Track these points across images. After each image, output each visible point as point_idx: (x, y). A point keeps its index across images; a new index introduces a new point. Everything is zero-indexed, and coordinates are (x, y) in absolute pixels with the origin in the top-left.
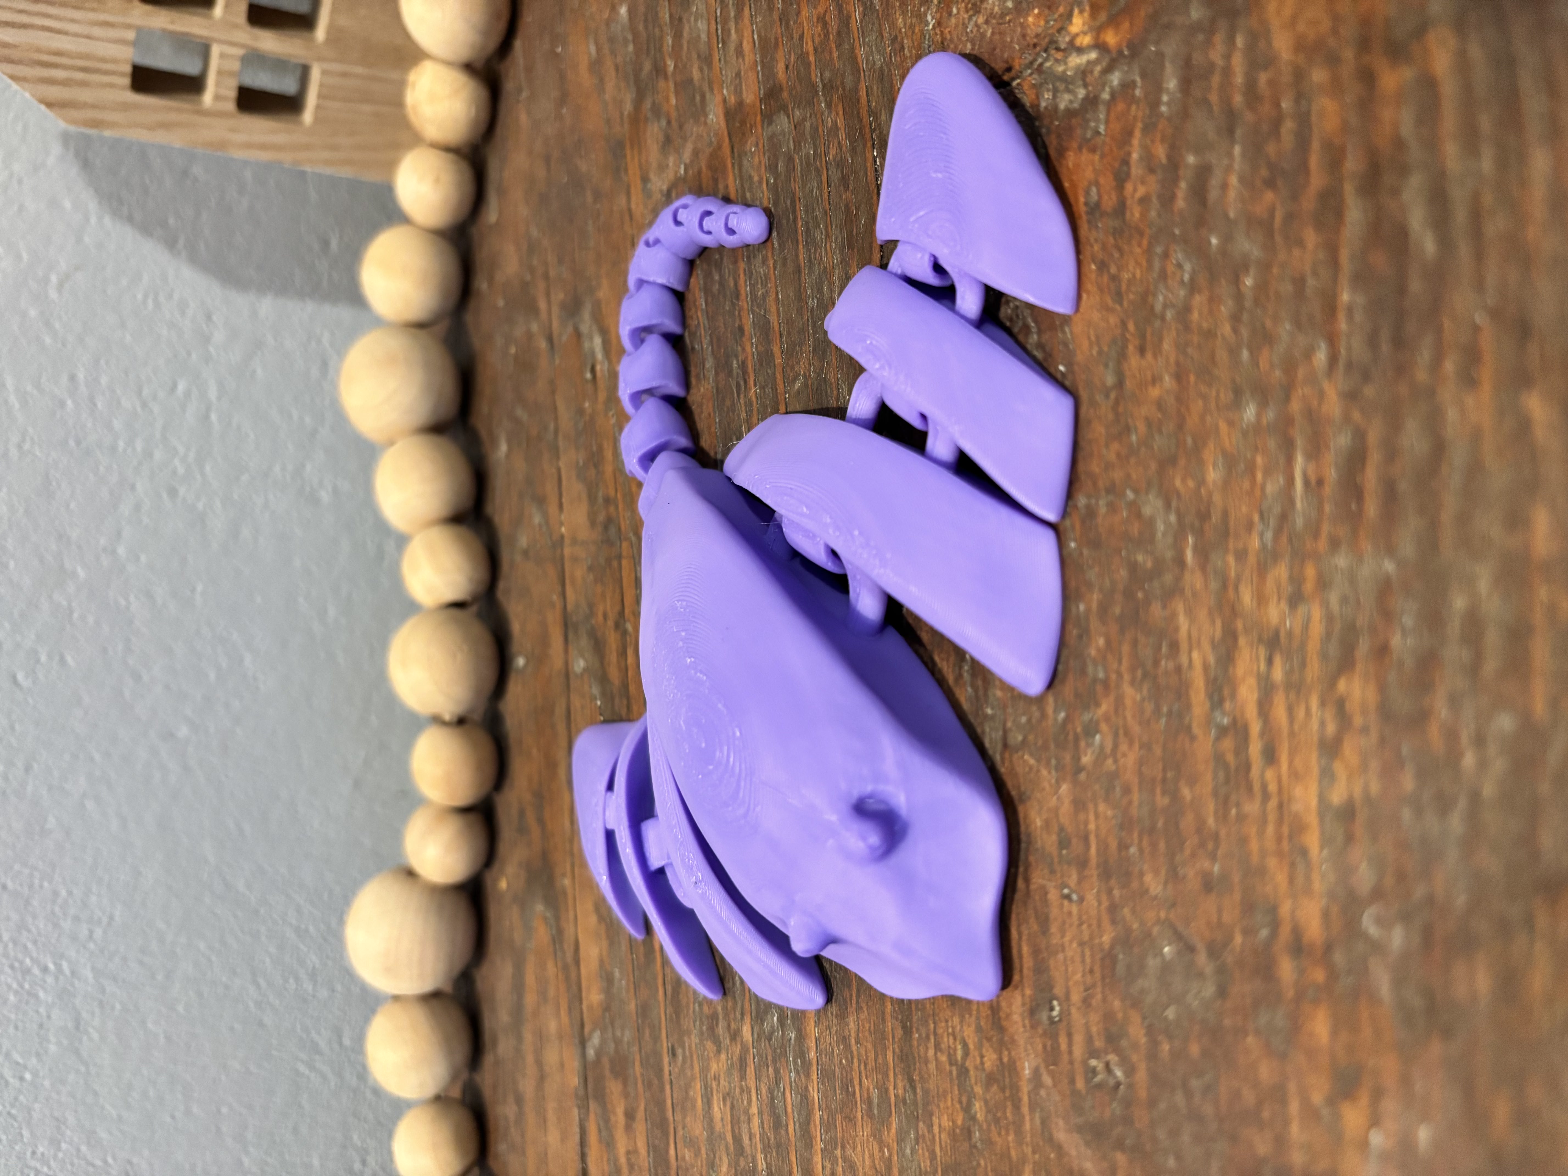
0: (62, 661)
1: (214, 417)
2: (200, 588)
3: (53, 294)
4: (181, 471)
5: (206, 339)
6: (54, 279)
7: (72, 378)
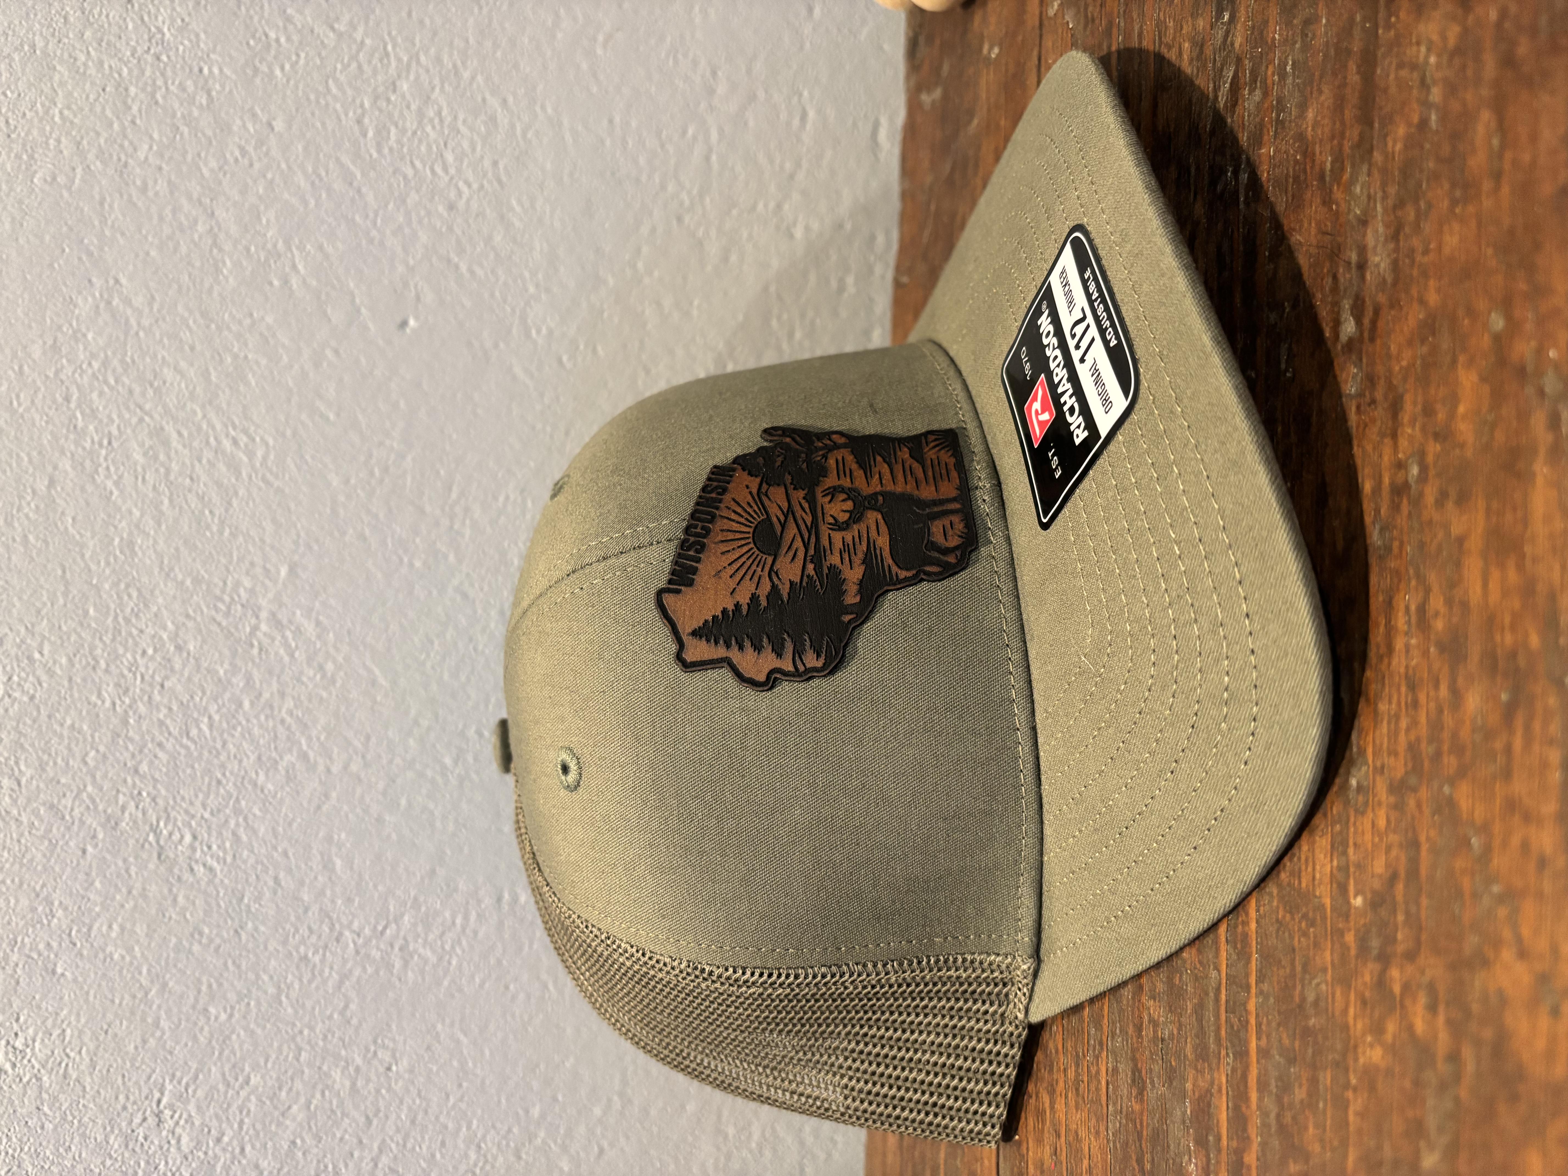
0: (594, 351)
1: (714, 158)
2: (696, 303)
3: (599, 51)
4: (687, 203)
5: (711, 92)
6: (601, 38)
7: (611, 121)
